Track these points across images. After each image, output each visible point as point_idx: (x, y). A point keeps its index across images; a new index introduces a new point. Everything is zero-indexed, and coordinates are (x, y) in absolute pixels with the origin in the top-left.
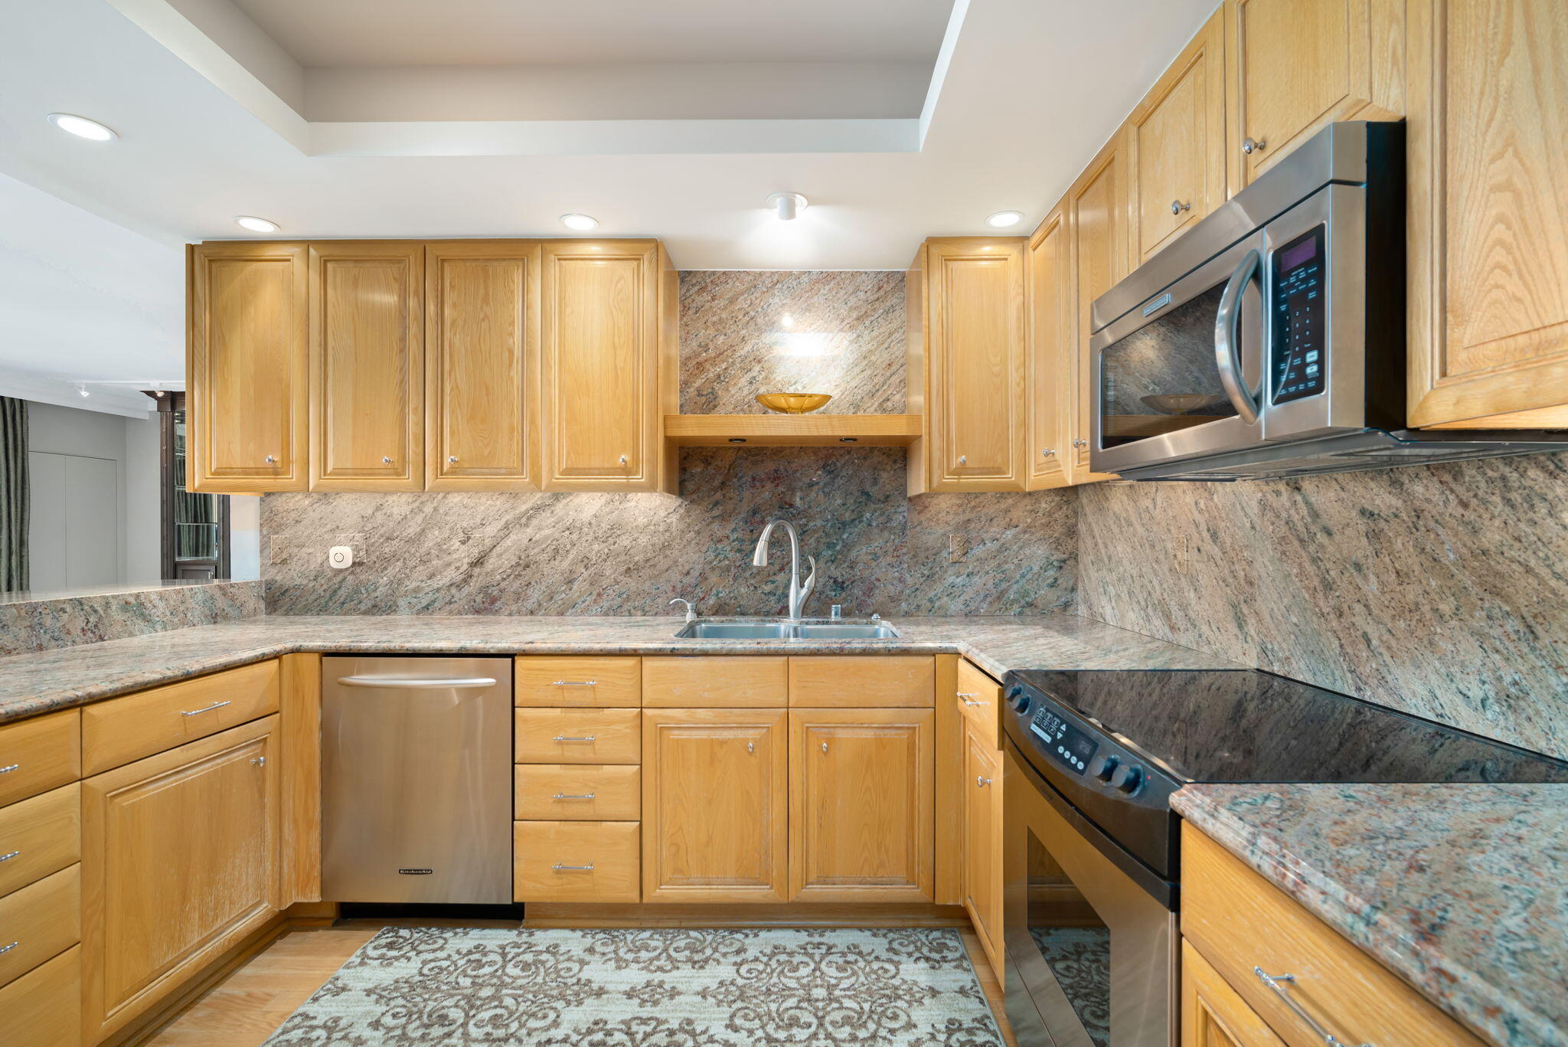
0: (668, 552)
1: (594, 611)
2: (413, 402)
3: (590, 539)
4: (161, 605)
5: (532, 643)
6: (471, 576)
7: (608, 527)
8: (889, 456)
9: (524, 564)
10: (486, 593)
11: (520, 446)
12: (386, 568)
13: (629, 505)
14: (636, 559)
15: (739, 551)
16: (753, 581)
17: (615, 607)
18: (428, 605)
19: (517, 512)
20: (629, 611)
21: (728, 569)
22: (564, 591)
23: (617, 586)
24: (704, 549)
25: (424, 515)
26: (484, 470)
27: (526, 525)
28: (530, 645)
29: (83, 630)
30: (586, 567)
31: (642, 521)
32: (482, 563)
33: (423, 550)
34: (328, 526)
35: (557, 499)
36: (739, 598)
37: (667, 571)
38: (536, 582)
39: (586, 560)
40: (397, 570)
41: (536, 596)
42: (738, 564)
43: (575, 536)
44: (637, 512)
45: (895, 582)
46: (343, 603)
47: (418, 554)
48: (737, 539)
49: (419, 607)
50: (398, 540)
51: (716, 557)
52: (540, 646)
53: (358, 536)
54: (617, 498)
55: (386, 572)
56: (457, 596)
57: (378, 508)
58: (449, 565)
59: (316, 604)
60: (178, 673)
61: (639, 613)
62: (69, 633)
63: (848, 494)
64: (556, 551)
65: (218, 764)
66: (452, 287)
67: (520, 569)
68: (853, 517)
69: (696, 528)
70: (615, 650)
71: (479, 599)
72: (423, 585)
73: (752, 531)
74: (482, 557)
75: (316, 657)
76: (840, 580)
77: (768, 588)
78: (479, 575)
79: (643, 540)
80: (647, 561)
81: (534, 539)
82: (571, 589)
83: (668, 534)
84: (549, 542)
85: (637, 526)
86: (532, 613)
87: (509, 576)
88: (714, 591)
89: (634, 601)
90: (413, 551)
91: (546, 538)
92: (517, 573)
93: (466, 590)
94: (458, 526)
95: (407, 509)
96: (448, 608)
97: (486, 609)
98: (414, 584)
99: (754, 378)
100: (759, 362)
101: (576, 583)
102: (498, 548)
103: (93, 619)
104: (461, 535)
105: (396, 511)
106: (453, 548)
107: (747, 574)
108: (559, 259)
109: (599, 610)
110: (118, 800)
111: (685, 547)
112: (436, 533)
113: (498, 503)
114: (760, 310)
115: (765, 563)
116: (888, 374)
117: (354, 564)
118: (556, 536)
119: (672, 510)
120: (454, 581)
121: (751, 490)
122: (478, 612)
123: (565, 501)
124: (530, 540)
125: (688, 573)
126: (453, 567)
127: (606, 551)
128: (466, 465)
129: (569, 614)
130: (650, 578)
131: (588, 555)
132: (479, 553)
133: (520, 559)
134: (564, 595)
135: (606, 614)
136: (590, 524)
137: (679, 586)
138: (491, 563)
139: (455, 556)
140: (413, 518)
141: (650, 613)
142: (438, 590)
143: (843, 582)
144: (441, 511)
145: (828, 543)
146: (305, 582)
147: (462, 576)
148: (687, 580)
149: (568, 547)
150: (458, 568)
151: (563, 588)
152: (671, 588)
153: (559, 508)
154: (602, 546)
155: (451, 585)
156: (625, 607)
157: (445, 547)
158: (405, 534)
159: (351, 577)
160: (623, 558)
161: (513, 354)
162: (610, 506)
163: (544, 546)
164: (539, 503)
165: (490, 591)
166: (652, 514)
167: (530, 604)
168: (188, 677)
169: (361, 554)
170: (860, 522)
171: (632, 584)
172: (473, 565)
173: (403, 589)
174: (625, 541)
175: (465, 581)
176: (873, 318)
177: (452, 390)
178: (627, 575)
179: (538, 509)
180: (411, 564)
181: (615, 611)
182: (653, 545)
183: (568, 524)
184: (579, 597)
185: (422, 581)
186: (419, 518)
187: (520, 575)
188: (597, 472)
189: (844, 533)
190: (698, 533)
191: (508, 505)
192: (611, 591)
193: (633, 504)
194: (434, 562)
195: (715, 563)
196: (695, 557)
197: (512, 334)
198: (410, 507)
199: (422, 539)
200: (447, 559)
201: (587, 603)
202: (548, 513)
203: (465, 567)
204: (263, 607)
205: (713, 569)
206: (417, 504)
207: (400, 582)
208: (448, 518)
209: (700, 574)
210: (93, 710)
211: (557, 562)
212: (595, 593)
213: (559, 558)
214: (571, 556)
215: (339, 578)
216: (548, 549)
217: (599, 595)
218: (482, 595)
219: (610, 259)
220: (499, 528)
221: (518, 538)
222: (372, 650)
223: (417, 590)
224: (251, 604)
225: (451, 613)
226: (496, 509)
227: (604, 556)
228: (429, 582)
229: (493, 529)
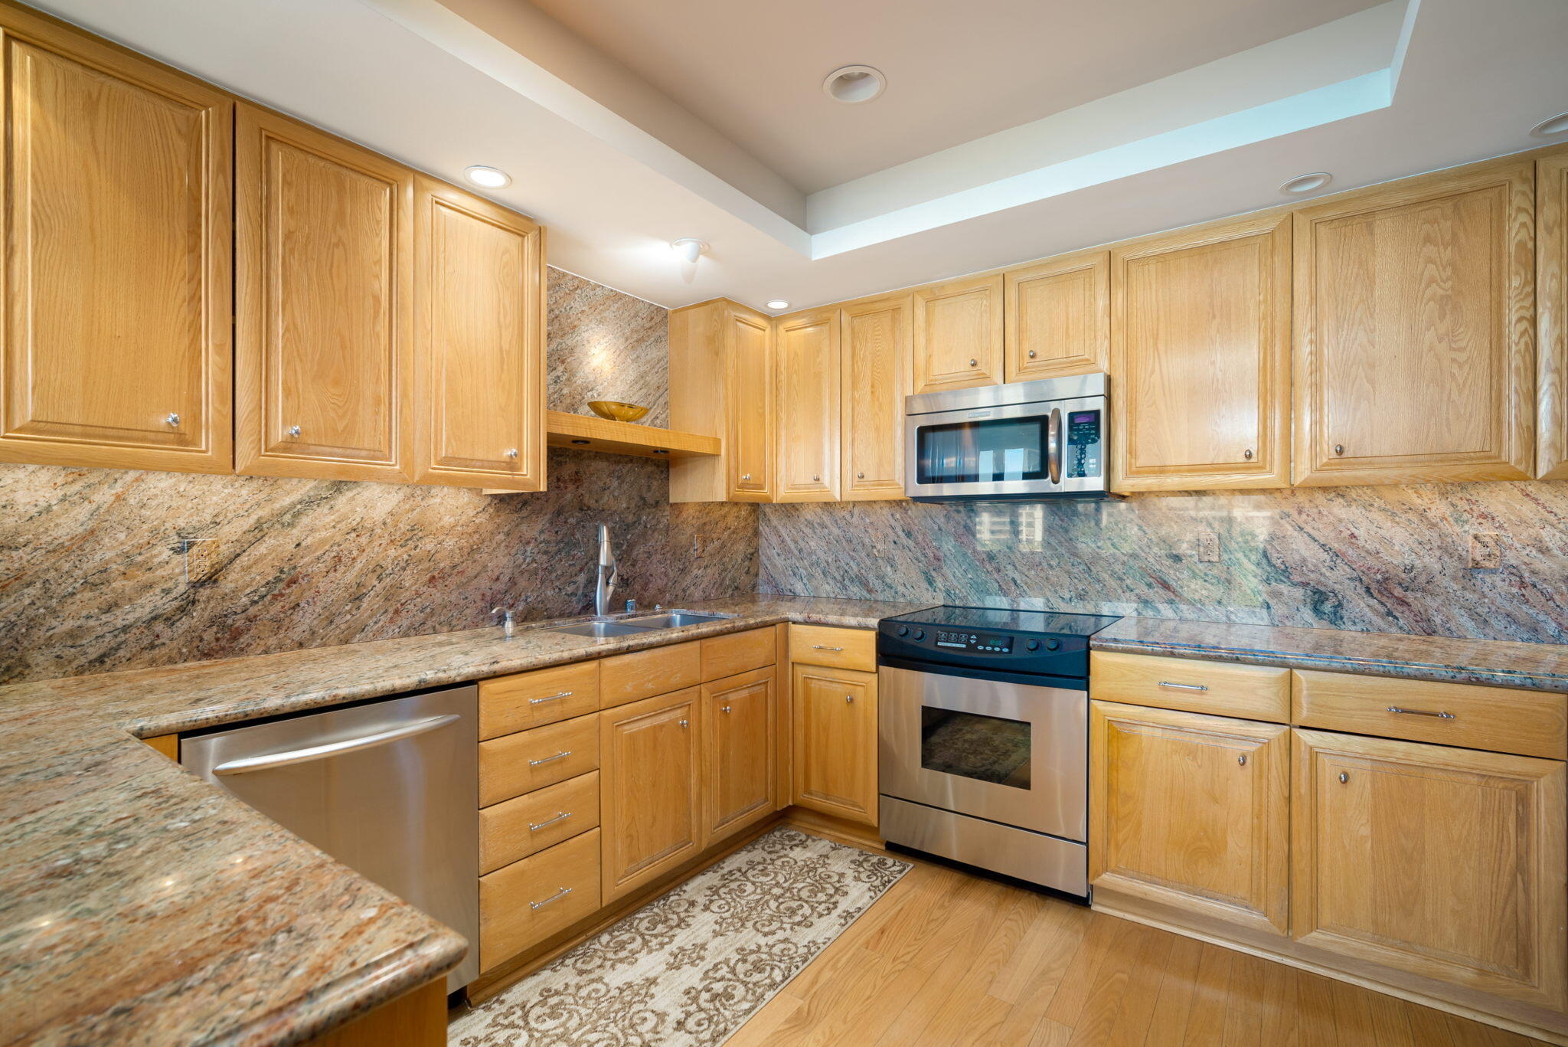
0: (477, 557)
1: (391, 633)
3: (384, 542)
6: (194, 602)
7: (409, 527)
8: (658, 466)
9: (287, 579)
10: (223, 627)
13: (432, 501)
14: (442, 565)
15: (546, 553)
16: (558, 583)
17: (417, 625)
18: (104, 655)
19: (277, 506)
20: (434, 627)
21: (535, 572)
22: (349, 612)
23: (419, 600)
24: (513, 552)
25: (94, 506)
27: (291, 525)
30: (380, 579)
31: (448, 520)
32: (216, 581)
33: (90, 565)
35: (339, 490)
36: (546, 602)
37: (476, 577)
38: (308, 603)
39: (378, 569)
40: (27, 601)
41: (308, 621)
42: (545, 566)
43: (364, 540)
44: (442, 510)
45: (662, 577)
48: (544, 541)
50: (28, 549)
51: (525, 560)
54: (419, 492)
56: (166, 634)
58: (150, 586)
61: (445, 629)
63: (630, 498)
64: (338, 559)
67: (280, 586)
68: (635, 519)
69: (506, 529)
70: (582, 656)
71: (209, 636)
72: (92, 623)
73: (557, 532)
74: (217, 572)
76: (625, 577)
77: (570, 589)
78: (209, 599)
79: (450, 543)
80: (454, 567)
81: (304, 544)
82: (358, 608)
83: (477, 536)
84: (327, 547)
85: (442, 527)
86: (301, 645)
87: (262, 597)
88: (523, 597)
89: (440, 615)
90: (66, 566)
91: (323, 542)
92: (276, 592)
93: (184, 624)
94: (167, 525)
96: (147, 656)
97: (223, 649)
98: (70, 624)
99: (558, 377)
100: (563, 362)
101: (366, 600)
102: (244, 558)
104: (174, 539)
106: (156, 560)
107: (553, 576)
108: (433, 200)
109: (397, 630)
111: (494, 550)
112: (122, 536)
113: (244, 492)
114: (563, 310)
116: (657, 395)
118: (338, 539)
119: (481, 509)
120: (160, 611)
121: (556, 491)
122: (207, 655)
123: (350, 494)
124: (298, 545)
125: (497, 579)
126: (158, 591)
127: (405, 557)
129: (356, 640)
130: (458, 587)
131: (382, 563)
132: (212, 566)
133: (282, 572)
134: (349, 617)
135: (406, 635)
136: (384, 524)
137: (489, 593)
138: (227, 584)
139: (160, 573)
140: (65, 512)
141: (458, 627)
142: (125, 629)
143: (628, 579)
144: (132, 501)
145: (617, 543)
147: (176, 604)
148: (497, 586)
149: (355, 553)
150: (167, 592)
151: (347, 608)
152: (480, 597)
153: (342, 502)
154: (401, 551)
155: (155, 618)
156: (429, 623)
157: (140, 559)
158: (44, 539)
160: (426, 565)
161: (379, 303)
162: (411, 502)
163: (318, 553)
164: (312, 493)
165: (230, 621)
166: (460, 512)
167: (297, 634)
170: (639, 524)
171: (437, 595)
172: (198, 585)
173: (39, 635)
174: (429, 545)
175: (182, 610)
176: (648, 343)
178: (431, 585)
179: (309, 503)
180: (62, 589)
181: (415, 630)
182: (461, 549)
183: (355, 523)
184: (370, 617)
185: (88, 617)
186: (81, 511)
187: (282, 595)
189: (628, 534)
190: (508, 534)
191: (262, 496)
192: (411, 607)
193: (438, 500)
194: (116, 584)
195: (524, 566)
196: (505, 561)
197: (376, 277)
198: (60, 493)
199: (88, 547)
200: (145, 577)
201: (381, 623)
202: (325, 509)
203: (182, 588)
205: (522, 573)
206: (77, 487)
207: (32, 624)
208: (146, 513)
209: (510, 579)
211: (338, 575)
212: (391, 610)
213: (341, 569)
214: (358, 565)
216: (326, 557)
217: (397, 612)
218: (215, 629)
220: (246, 527)
221: (275, 546)
223: (74, 635)
225: (152, 662)
226: (240, 500)
227: (402, 564)
228: (104, 618)
229: (234, 530)
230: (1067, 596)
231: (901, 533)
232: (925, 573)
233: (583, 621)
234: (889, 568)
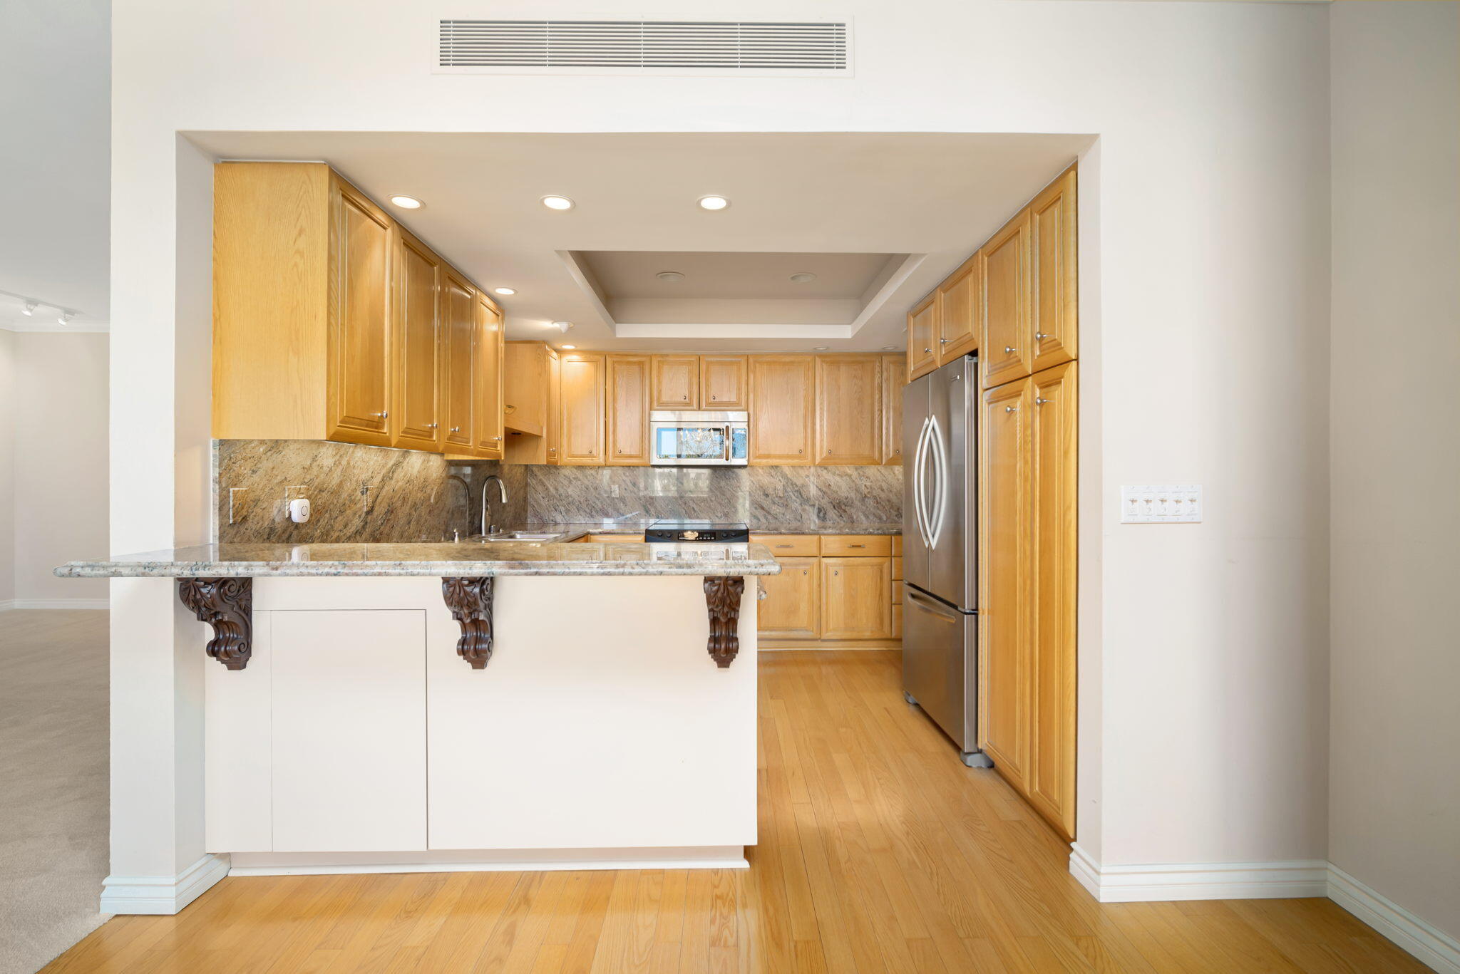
0: (443, 498)
3: (417, 488)
6: (367, 523)
7: (423, 480)
9: (391, 511)
12: (319, 521)
13: (430, 464)
14: (433, 503)
19: (388, 467)
22: (407, 530)
23: (426, 524)
25: (342, 468)
27: (392, 478)
30: (415, 510)
31: (434, 476)
32: (373, 511)
33: (341, 501)
34: (279, 477)
35: (404, 458)
37: (442, 510)
39: (415, 505)
41: (396, 536)
43: (411, 487)
44: (433, 469)
50: (327, 492)
53: (302, 487)
55: (319, 524)
57: (314, 460)
58: (357, 513)
64: (404, 498)
67: (389, 514)
74: (373, 506)
78: (371, 521)
79: (435, 489)
80: (436, 504)
82: (410, 528)
83: (443, 485)
84: (401, 492)
85: (433, 480)
87: (384, 520)
90: (335, 501)
91: (400, 488)
92: (388, 518)
94: (360, 478)
95: (332, 462)
98: (337, 534)
101: (412, 523)
102: (381, 496)
104: (361, 486)
105: (325, 464)
106: (357, 499)
112: (349, 485)
113: (380, 458)
118: (404, 486)
119: (444, 469)
120: (359, 528)
123: (408, 460)
124: (394, 490)
126: (358, 516)
127: (423, 498)
130: (438, 515)
131: (416, 501)
132: (372, 502)
133: (389, 506)
134: (407, 533)
136: (417, 477)
137: (446, 521)
138: (376, 511)
139: (358, 505)
140: (335, 470)
144: (351, 464)
147: (362, 524)
149: (409, 495)
150: (360, 516)
151: (407, 528)
153: (405, 464)
154: (421, 494)
155: (358, 532)
157: (353, 497)
158: (331, 486)
159: (295, 533)
160: (428, 502)
162: (424, 464)
163: (399, 495)
164: (397, 460)
165: (376, 535)
166: (438, 470)
172: (368, 513)
174: (429, 491)
175: (364, 527)
178: (430, 515)
179: (397, 464)
180: (335, 515)
182: (438, 493)
183: (409, 477)
185: (341, 531)
186: (339, 470)
187: (389, 520)
191: (384, 461)
193: (432, 463)
194: (347, 512)
198: (334, 460)
199: (341, 491)
200: (355, 508)
202: (401, 468)
203: (364, 515)
206: (338, 457)
208: (355, 471)
211: (404, 508)
213: (405, 504)
214: (410, 503)
215: (287, 535)
216: (401, 497)
220: (380, 480)
221: (388, 489)
226: (379, 463)
227: (422, 502)
228: (344, 531)
229: (377, 480)
230: (720, 515)
231: (629, 484)
232: (644, 506)
234: (622, 504)
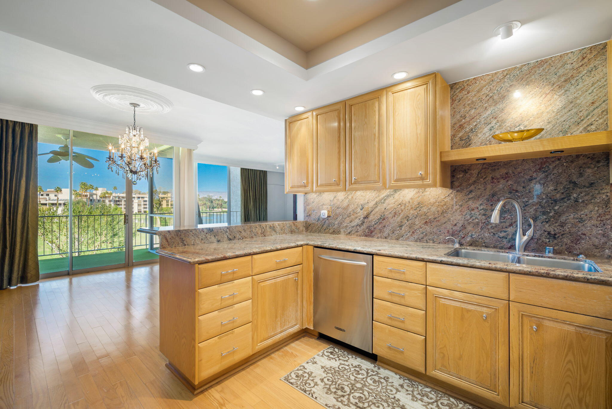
0: (445, 215)
1: (411, 239)
2: (342, 159)
3: (409, 208)
4: (278, 227)
5: (380, 250)
6: (364, 222)
7: (417, 203)
8: (592, 159)
9: (383, 218)
10: (369, 229)
11: (378, 171)
12: (337, 218)
13: (426, 193)
14: (430, 217)
15: (484, 215)
16: (492, 231)
17: (420, 238)
18: (350, 232)
19: (380, 198)
20: (427, 240)
21: (478, 224)
22: (398, 230)
23: (421, 229)
24: (464, 214)
25: (349, 199)
26: (366, 182)
27: (384, 203)
28: (379, 251)
29: (261, 233)
30: (408, 221)
31: (432, 200)
32: (368, 218)
33: (348, 212)
34: (321, 204)
35: (396, 192)
36: (484, 239)
37: (445, 223)
38: (388, 226)
39: (407, 218)
40: (341, 219)
41: (387, 231)
42: (483, 221)
43: (403, 207)
44: (430, 196)
45: (599, 237)
46: (325, 230)
47: (347, 214)
48: (483, 209)
49: (347, 232)
50: (341, 208)
51: (471, 218)
52: (383, 252)
53: (329, 207)
54: (421, 191)
55: (337, 220)
56: (359, 229)
57: (335, 197)
58: (357, 218)
59: (318, 229)
60: (275, 248)
61: (431, 242)
62: (258, 234)
63: (558, 183)
64: (395, 213)
65: (285, 278)
66: (354, 114)
67: (381, 220)
68: (563, 197)
69: (460, 204)
70: (414, 257)
71: (367, 231)
72: (348, 225)
73: (492, 205)
74: (368, 215)
75: (312, 247)
76: (553, 233)
77: (502, 235)
78: (367, 222)
79: (433, 209)
80: (435, 218)
81: (386, 208)
82: (401, 229)
83: (445, 207)
84: (392, 210)
85: (430, 203)
86: (386, 238)
87: (377, 223)
88: (470, 234)
89: (429, 236)
90: (345, 212)
91: (391, 208)
92: (380, 222)
93: (362, 227)
94: (360, 203)
95: (343, 197)
96: (356, 233)
97: (369, 235)
98: (345, 225)
99: (493, 127)
100: (496, 118)
101: (403, 227)
102: (373, 212)
103: (263, 230)
104: (361, 207)
105: (340, 198)
106: (358, 212)
107: (489, 227)
108: (393, 93)
109: (413, 239)
110: (260, 284)
111: (454, 212)
112: (353, 206)
113: (373, 194)
114: (496, 92)
115: (498, 221)
116: (592, 109)
117: (328, 216)
118: (395, 207)
119: (447, 195)
120: (358, 224)
121: (491, 184)
122: (366, 236)
123: (399, 193)
124: (385, 209)
125: (456, 225)
127: (416, 214)
128: (359, 180)
129: (400, 240)
130: (437, 226)
131: (409, 216)
132: (367, 214)
133: (381, 216)
134: (398, 232)
135: (416, 241)
136: (409, 202)
137: (451, 231)
138: (371, 217)
139: (358, 214)
140: (345, 201)
141: (436, 242)
142: (353, 227)
143: (555, 234)
144: (354, 198)
145: (543, 212)
146: (315, 222)
147: (361, 222)
148: (455, 228)
149: (400, 212)
150: (359, 219)
151: (398, 229)
152: (447, 232)
153: (396, 196)
154: (414, 211)
155: (357, 225)
156: (425, 239)
157: (355, 211)
158: (343, 206)
159: (327, 221)
160: (424, 217)
161: (375, 135)
162: (418, 194)
163: (390, 211)
164: (388, 194)
166: (437, 197)
167: (385, 234)
168: (277, 250)
169: (330, 213)
170: (568, 200)
171: (428, 228)
172: (365, 218)
173: (342, 226)
174: (425, 210)
175: (362, 224)
176: (578, 78)
177: (355, 152)
178: (426, 225)
179: (388, 196)
180: (345, 217)
181: (420, 240)
182: (438, 211)
183: (400, 202)
184: (405, 233)
185: (348, 223)
186: (347, 201)
187: (381, 223)
188: (409, 180)
189: (555, 206)
190: (461, 206)
191: (377, 195)
192: (418, 231)
193: (428, 193)
194: (352, 217)
195: (470, 220)
196: (459, 217)
197: (375, 128)
199: (348, 208)
200: (356, 215)
201: (408, 236)
202: (392, 198)
203: (362, 219)
204: (304, 229)
205: (469, 223)
206: (346, 195)
207: (341, 223)
208: (356, 201)
209: (462, 226)
210: (255, 256)
211: (395, 218)
212: (411, 232)
213: (396, 216)
214: (401, 216)
215: (324, 221)
216: (392, 212)
217: (413, 232)
218: (367, 230)
219: (414, 87)
220: (374, 204)
221: (381, 208)
222: (327, 247)
223: (346, 226)
224: (301, 228)
225: (357, 235)
226: (373, 196)
227: (415, 216)
228: (350, 224)
229: (372, 204)
233: (503, 252)
